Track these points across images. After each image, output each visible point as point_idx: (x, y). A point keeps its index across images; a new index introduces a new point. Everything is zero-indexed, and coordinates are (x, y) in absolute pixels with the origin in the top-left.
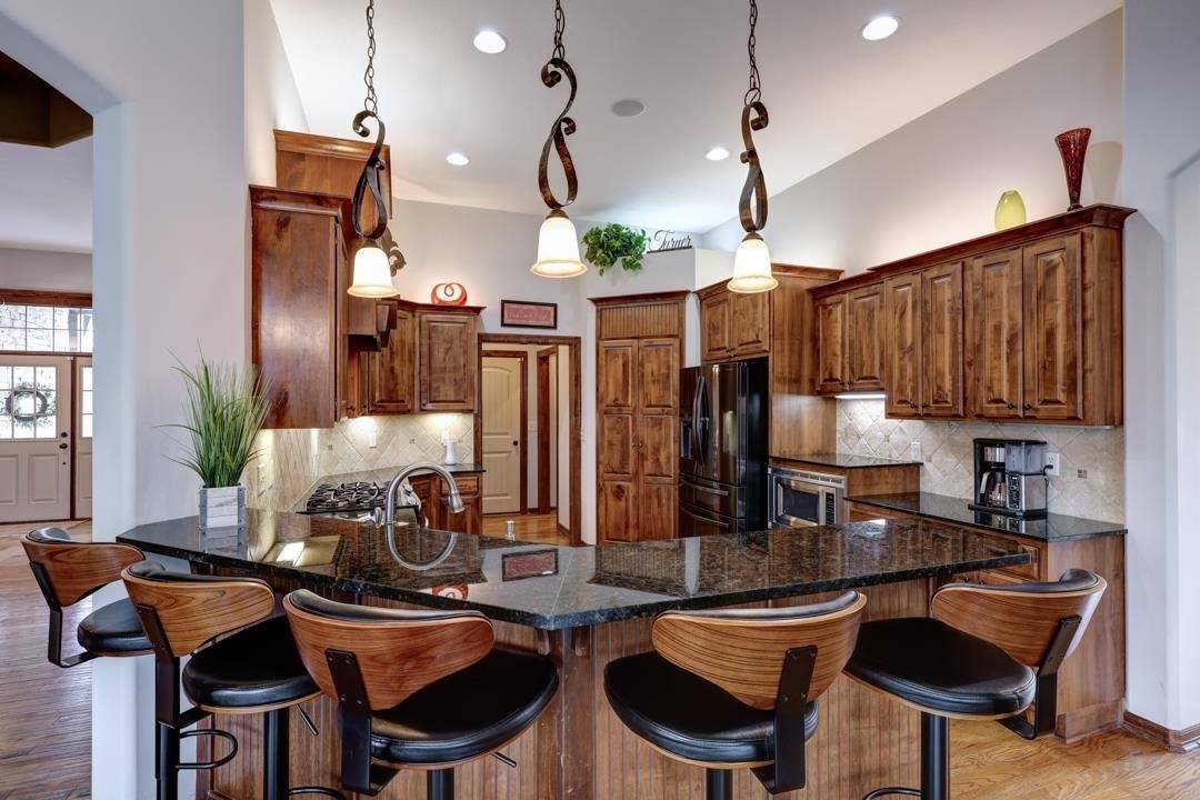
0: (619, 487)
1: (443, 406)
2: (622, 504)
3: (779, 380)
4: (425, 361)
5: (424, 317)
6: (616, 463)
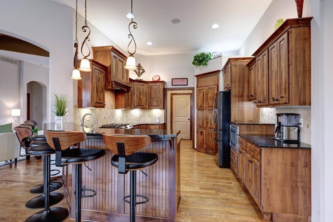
0: (202, 131)
1: (157, 107)
2: (202, 136)
3: (234, 96)
4: (150, 96)
5: (149, 85)
6: (201, 124)
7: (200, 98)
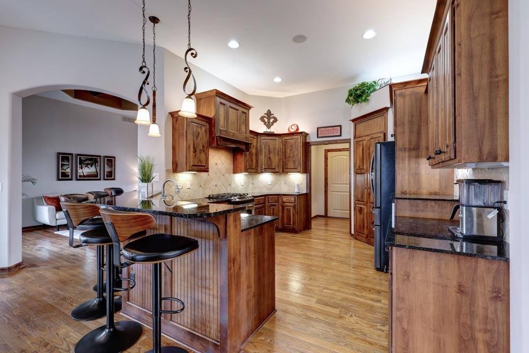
0: (361, 208)
1: (294, 170)
2: (362, 216)
4: (284, 154)
5: (283, 139)
6: (360, 196)
7: (358, 154)
